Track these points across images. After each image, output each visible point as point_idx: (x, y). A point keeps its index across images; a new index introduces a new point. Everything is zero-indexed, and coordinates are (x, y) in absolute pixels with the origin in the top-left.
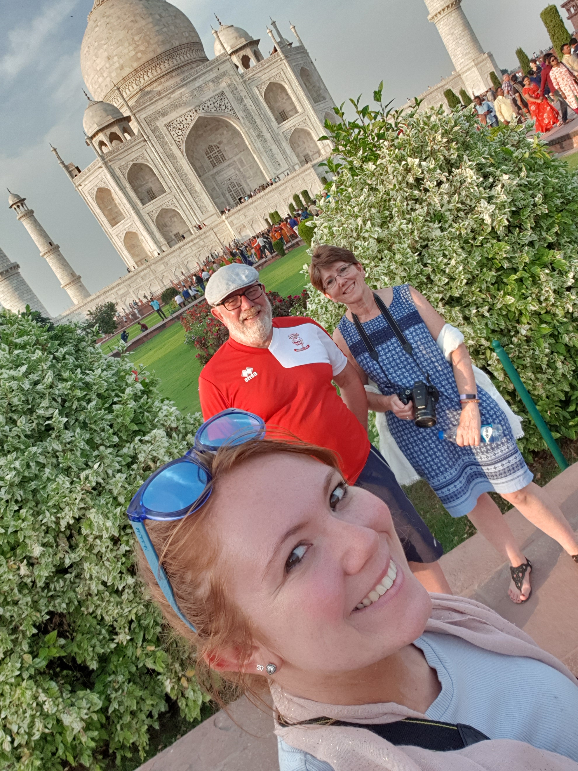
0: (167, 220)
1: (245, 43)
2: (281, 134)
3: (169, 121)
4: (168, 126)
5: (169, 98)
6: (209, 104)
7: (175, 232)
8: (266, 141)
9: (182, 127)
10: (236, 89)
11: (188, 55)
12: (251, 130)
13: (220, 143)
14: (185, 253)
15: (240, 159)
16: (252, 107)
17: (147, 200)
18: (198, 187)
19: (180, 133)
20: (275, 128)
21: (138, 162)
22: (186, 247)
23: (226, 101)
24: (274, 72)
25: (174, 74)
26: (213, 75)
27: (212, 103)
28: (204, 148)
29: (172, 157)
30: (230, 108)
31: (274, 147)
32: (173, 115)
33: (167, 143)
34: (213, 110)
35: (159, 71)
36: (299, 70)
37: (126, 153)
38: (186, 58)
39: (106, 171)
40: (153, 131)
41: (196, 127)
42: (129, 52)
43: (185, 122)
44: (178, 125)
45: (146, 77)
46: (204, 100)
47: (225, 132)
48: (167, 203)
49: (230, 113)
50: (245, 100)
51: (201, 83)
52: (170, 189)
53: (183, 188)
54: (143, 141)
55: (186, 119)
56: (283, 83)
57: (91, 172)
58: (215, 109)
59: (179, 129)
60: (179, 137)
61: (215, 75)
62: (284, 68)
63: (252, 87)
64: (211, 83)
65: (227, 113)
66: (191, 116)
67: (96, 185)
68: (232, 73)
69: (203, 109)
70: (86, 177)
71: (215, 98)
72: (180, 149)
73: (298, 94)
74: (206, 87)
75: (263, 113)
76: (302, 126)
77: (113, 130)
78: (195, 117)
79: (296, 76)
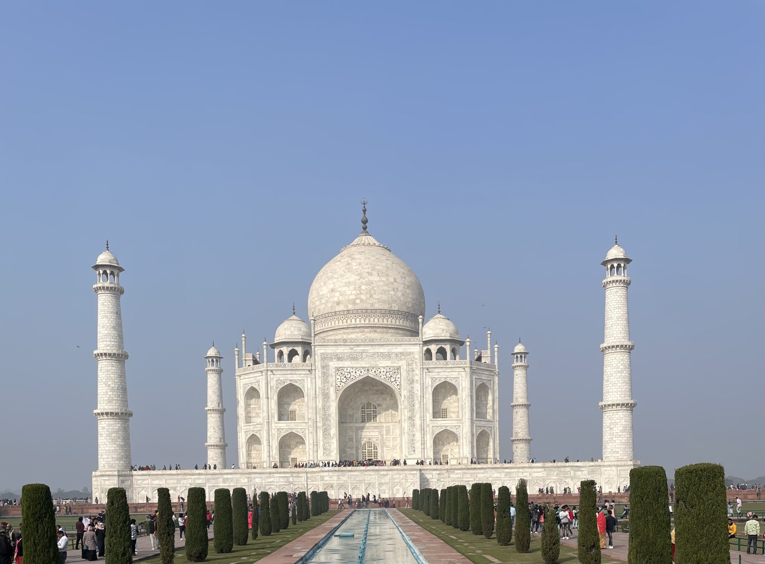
0: (292, 443)
1: (448, 338)
2: (431, 427)
3: (341, 366)
4: (338, 369)
5: (351, 349)
6: (382, 371)
7: (293, 456)
8: (414, 426)
9: (349, 376)
10: (413, 371)
12: (406, 410)
13: (379, 405)
14: (271, 480)
15: (389, 427)
16: (418, 392)
17: (286, 417)
18: (334, 431)
19: (344, 381)
20: (428, 420)
21: (295, 384)
22: (276, 475)
23: (399, 376)
24: (455, 374)
25: (378, 330)
26: (400, 349)
27: (385, 371)
28: (363, 401)
29: (326, 396)
30: (398, 383)
31: (418, 434)
32: (347, 364)
33: (328, 382)
34: (383, 377)
35: (367, 322)
36: (479, 383)
37: (289, 372)
38: (398, 323)
39: (264, 376)
40: (323, 367)
42: (351, 295)
43: (354, 374)
44: (346, 374)
45: (353, 321)
46: (380, 365)
47: (388, 399)
48: (299, 430)
49: (396, 387)
50: (415, 384)
51: (386, 351)
52: (308, 419)
53: (320, 424)
54: (309, 371)
55: (356, 372)
56: (457, 387)
57: (253, 371)
58: (385, 377)
59: (345, 377)
60: (341, 383)
61: (401, 351)
62: (464, 376)
63: (428, 377)
64: (394, 355)
65: (394, 386)
66: (361, 372)
67: (252, 383)
68: (416, 356)
69: (375, 372)
70: (248, 372)
71: (390, 369)
72: (336, 393)
73: (465, 403)
74: (387, 356)
75: (425, 402)
76: (454, 430)
77: (296, 348)
78: (364, 374)
79: (472, 388)
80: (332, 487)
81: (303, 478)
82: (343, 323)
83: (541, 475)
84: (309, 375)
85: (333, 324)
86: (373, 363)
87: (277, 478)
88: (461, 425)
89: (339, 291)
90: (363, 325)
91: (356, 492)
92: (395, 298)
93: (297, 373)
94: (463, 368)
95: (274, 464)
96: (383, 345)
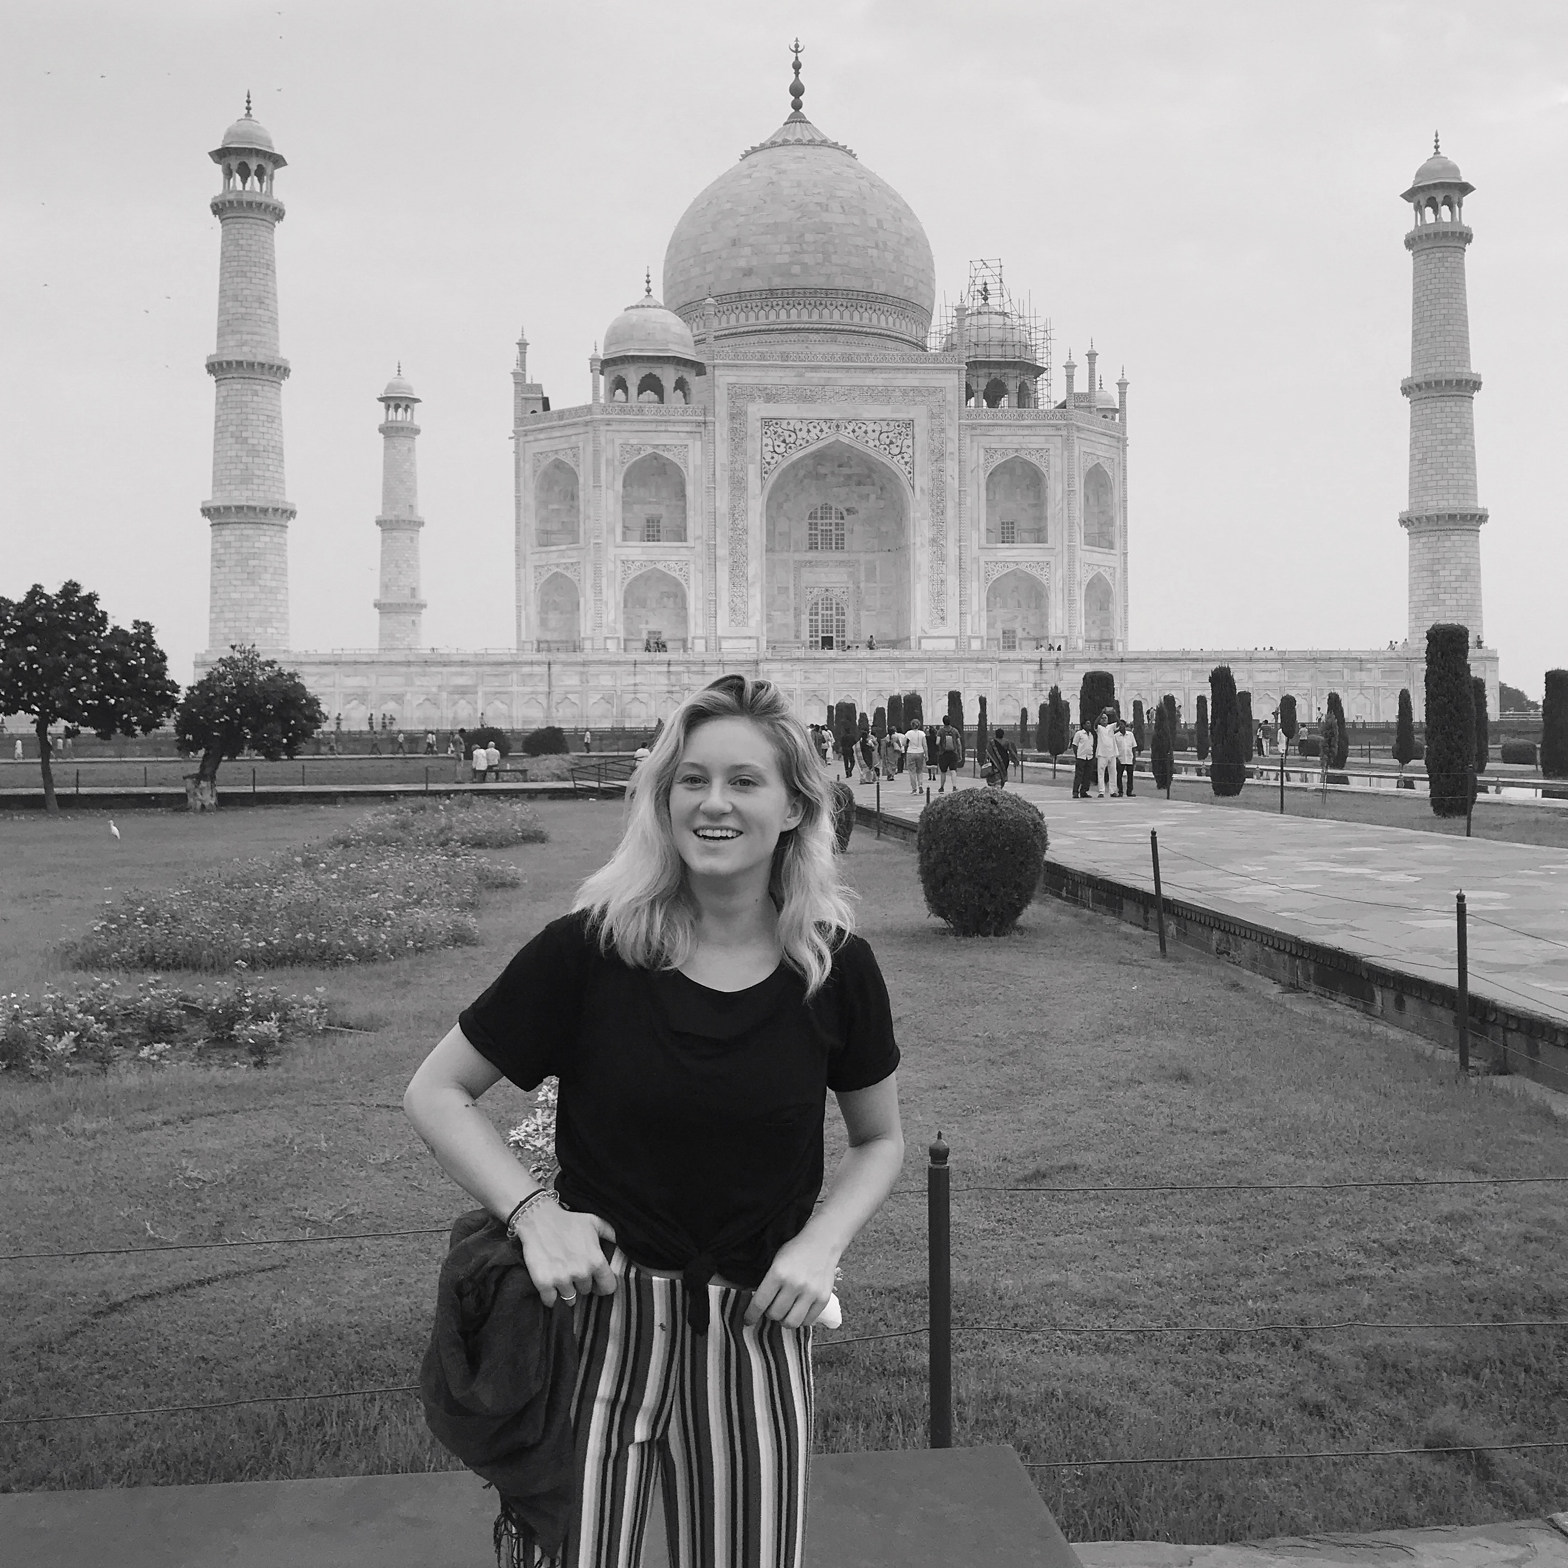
0: (653, 595)
1: (1010, 359)
2: (982, 563)
3: (773, 415)
4: (767, 422)
5: (801, 376)
6: (870, 429)
7: (653, 627)
8: (942, 559)
9: (792, 440)
10: (942, 430)
11: (890, 319)
12: (925, 523)
13: (850, 511)
14: (639, 679)
16: (952, 481)
17: (637, 534)
18: (755, 567)
19: (781, 450)
20: (976, 546)
21: (666, 454)
22: (648, 668)
23: (909, 442)
24: (1037, 442)
25: (841, 338)
26: (912, 380)
27: (878, 428)
28: (813, 501)
29: (738, 485)
30: (907, 459)
31: (952, 581)
32: (787, 410)
33: (745, 453)
34: (871, 444)
35: (815, 317)
36: (1090, 465)
37: (652, 427)
38: (883, 324)
39: (591, 435)
40: (733, 417)
41: (819, 457)
42: (780, 253)
43: (804, 434)
44: (787, 433)
45: (783, 314)
46: (866, 415)
47: (873, 497)
48: (672, 565)
49: (903, 467)
50: (949, 462)
51: (880, 382)
52: (695, 539)
53: (723, 552)
54: (698, 424)
55: (809, 431)
56: (1044, 470)
57: (562, 422)
58: (877, 443)
59: (784, 441)
60: (775, 455)
61: (916, 383)
62: (1060, 445)
63: (975, 444)
64: (898, 393)
65: (897, 465)
66: (821, 431)
67: (556, 452)
68: (950, 397)
69: (854, 431)
70: (546, 425)
71: (888, 425)
72: (763, 478)
73: (1062, 509)
74: (883, 395)
75: (969, 504)
76: (1034, 572)
77: (657, 372)
78: (829, 437)
79: (1076, 473)
82: (757, 319)
83: (1273, 677)
84: (698, 435)
85: (733, 322)
86: (849, 410)
87: (652, 676)
88: (1051, 559)
89: (751, 245)
90: (807, 326)
93: (670, 429)
94: (1057, 428)
95: (611, 645)
96: (873, 369)
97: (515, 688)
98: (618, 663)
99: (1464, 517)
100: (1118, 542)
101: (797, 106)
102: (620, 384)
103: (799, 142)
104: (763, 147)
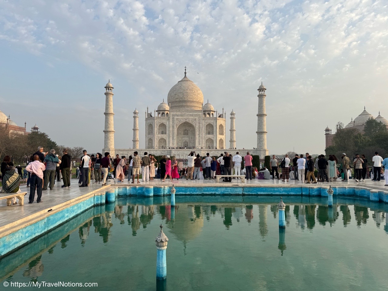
0: (162, 141)
2: (205, 137)
4: (177, 119)
5: (181, 113)
6: (190, 120)
7: (162, 145)
8: (200, 136)
9: (180, 121)
10: (200, 120)
12: (198, 132)
13: (189, 130)
15: (192, 137)
16: (201, 127)
17: (160, 133)
18: (175, 138)
20: (204, 135)
21: (164, 123)
23: (195, 121)
24: (212, 121)
26: (196, 113)
28: (184, 129)
29: (173, 127)
31: (201, 139)
32: (180, 117)
33: (174, 123)
35: (186, 104)
36: (220, 124)
37: (162, 120)
39: (154, 121)
40: (172, 118)
41: (184, 123)
45: (181, 104)
46: (190, 118)
47: (192, 128)
48: (165, 137)
50: (201, 124)
52: (167, 134)
53: (171, 136)
54: (168, 119)
55: (182, 120)
56: (213, 125)
57: (151, 119)
58: (191, 122)
60: (178, 123)
62: (215, 122)
63: (204, 122)
64: (194, 115)
65: (194, 124)
67: (150, 123)
68: (201, 116)
69: (188, 120)
71: (193, 119)
72: (176, 126)
73: (216, 130)
74: (192, 115)
75: (203, 129)
76: (212, 138)
77: (164, 112)
78: (185, 121)
79: (217, 125)
80: (175, 155)
81: (166, 152)
82: (178, 104)
84: (168, 121)
86: (188, 117)
87: (159, 152)
88: (214, 137)
89: (177, 95)
91: (183, 157)
92: (194, 97)
93: (165, 120)
94: (215, 119)
95: (157, 148)
96: (191, 112)
97: (141, 153)
98: (154, 150)
99: (263, 132)
100: (224, 134)
101: (185, 75)
102: (159, 113)
103: (185, 81)
104: (180, 81)
